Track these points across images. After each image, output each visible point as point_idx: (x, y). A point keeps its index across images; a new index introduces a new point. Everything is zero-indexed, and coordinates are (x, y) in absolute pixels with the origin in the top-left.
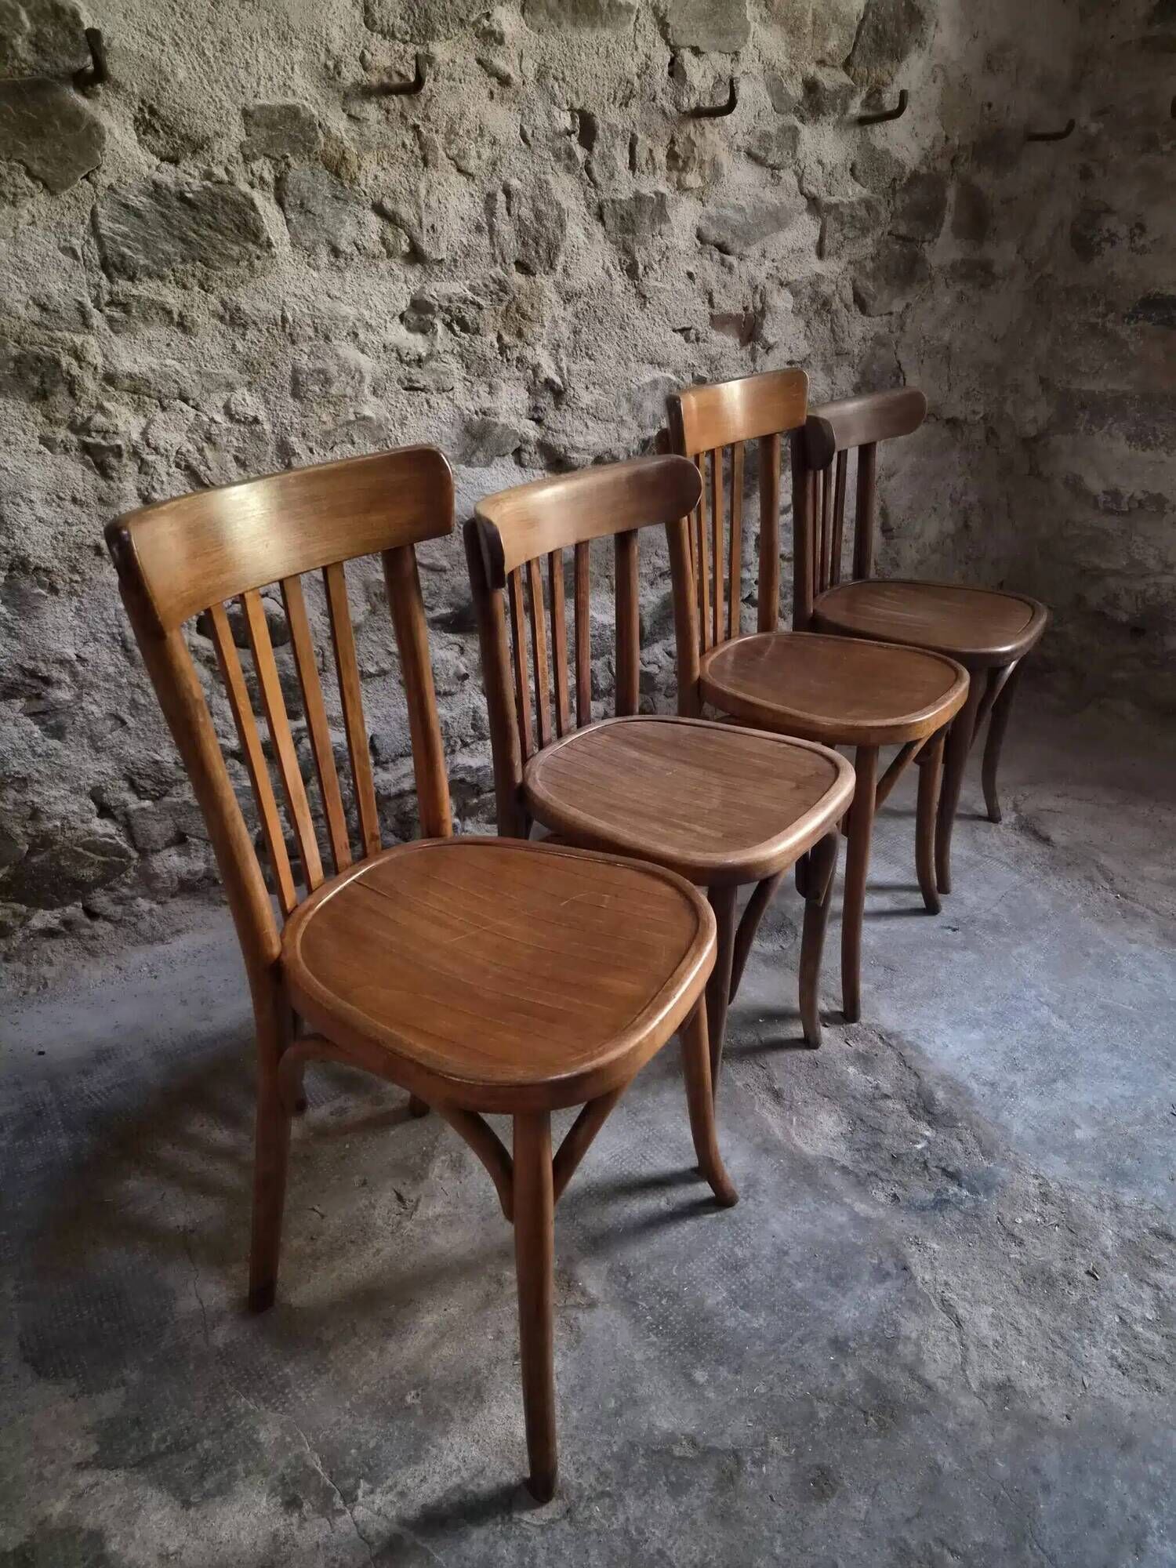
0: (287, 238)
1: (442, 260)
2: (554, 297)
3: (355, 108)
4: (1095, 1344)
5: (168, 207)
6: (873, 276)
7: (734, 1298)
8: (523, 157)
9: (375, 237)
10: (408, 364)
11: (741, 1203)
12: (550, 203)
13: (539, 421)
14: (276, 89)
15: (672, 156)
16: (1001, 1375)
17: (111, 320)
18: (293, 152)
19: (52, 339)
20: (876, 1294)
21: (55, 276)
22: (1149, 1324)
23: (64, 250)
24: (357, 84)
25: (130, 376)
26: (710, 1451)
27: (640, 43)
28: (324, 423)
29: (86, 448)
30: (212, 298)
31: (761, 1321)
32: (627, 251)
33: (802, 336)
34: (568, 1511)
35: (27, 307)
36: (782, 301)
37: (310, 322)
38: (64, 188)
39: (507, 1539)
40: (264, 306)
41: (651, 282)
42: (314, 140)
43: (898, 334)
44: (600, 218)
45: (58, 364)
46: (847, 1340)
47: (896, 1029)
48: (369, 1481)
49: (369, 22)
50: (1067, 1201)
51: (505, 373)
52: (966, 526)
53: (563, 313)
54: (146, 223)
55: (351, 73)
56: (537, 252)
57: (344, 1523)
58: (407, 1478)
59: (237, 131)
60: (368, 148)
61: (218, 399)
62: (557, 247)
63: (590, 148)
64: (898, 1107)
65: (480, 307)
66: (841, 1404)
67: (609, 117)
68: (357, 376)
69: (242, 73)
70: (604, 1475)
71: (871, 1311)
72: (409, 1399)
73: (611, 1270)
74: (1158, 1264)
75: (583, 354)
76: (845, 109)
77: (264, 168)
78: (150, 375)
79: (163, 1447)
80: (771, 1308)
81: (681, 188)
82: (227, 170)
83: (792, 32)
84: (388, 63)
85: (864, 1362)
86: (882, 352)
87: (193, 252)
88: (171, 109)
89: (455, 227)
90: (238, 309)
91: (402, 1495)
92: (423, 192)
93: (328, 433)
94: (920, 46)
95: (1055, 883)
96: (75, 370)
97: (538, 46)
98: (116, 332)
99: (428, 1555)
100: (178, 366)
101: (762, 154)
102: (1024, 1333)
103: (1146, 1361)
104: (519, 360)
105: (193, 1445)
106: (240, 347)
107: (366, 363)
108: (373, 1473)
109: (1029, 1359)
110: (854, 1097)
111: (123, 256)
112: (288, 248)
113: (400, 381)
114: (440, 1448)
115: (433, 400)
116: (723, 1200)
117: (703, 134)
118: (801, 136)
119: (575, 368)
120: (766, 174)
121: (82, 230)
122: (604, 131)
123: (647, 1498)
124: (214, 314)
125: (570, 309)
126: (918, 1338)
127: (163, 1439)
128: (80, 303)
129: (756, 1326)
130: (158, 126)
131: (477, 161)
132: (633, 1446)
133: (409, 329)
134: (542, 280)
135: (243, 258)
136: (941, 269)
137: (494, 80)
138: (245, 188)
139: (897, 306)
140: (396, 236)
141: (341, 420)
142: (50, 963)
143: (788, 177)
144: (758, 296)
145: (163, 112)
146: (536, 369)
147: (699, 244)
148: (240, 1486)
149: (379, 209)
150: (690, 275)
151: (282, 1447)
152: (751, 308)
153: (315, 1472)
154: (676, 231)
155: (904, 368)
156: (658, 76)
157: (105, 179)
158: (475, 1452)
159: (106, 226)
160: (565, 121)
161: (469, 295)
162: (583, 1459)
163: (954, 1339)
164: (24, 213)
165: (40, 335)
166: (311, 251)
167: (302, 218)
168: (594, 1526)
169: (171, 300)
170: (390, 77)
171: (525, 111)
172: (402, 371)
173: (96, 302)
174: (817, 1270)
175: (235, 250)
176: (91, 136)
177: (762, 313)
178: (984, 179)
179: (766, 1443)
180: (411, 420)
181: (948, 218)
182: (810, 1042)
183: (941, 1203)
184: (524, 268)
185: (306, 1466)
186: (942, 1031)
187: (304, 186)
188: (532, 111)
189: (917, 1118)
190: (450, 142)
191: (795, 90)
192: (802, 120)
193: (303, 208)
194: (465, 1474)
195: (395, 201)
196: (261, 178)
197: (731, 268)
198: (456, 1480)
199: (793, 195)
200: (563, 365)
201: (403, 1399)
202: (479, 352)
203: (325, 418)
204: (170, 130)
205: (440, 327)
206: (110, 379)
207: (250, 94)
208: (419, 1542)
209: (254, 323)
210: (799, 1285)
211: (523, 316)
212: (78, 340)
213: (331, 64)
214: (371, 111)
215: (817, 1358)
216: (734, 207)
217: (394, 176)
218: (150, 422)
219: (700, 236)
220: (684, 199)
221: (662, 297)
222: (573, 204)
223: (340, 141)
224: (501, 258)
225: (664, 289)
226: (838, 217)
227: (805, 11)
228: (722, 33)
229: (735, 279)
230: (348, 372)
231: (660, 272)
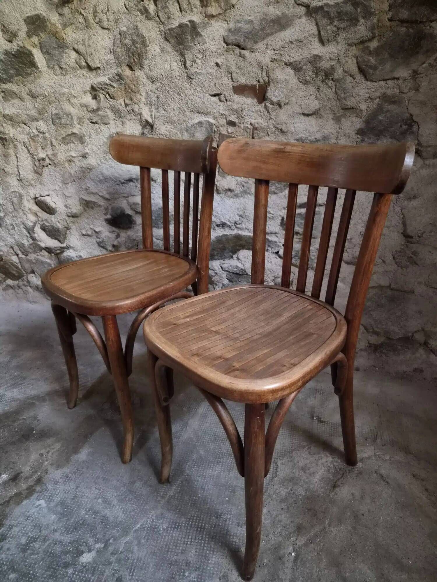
0: (45, 64)
1: (99, 68)
2: (146, 81)
3: (60, 10)
5: (10, 58)
6: (378, 53)
8: (127, 16)
9: (74, 60)
10: (90, 112)
14: (32, 9)
17: (4, 97)
18: (41, 32)
25: (9, 115)
28: (62, 134)
30: (26, 88)
32: (182, 55)
33: (313, 97)
36: (284, 75)
37: (53, 95)
40: (39, 90)
41: (194, 69)
42: (46, 26)
43: (410, 94)
44: (167, 40)
51: (128, 117)
53: (151, 89)
54: (5, 64)
56: (134, 60)
59: (24, 28)
60: (66, 25)
61: (34, 124)
62: (143, 56)
63: (156, 5)
65: (114, 87)
68: (70, 116)
69: (22, 6)
75: (161, 108)
77: (35, 40)
78: (13, 115)
81: (208, 16)
82: (23, 42)
86: (391, 107)
87: (18, 72)
88: (7, 24)
89: (102, 53)
90: (33, 92)
93: (63, 138)
98: (5, 101)
100: (21, 112)
104: (133, 111)
106: (36, 105)
107: (74, 112)
112: (46, 69)
113: (87, 119)
115: (101, 127)
119: (157, 115)
124: (28, 94)
125: (154, 86)
130: (5, 31)
131: (107, 22)
133: (92, 98)
134: (139, 73)
135: (32, 73)
138: (29, 48)
141: (67, 134)
144: (264, 73)
145: (5, 25)
146: (141, 115)
147: (225, 46)
149: (74, 49)
150: (217, 64)
152: (261, 80)
154: (207, 40)
155: (415, 119)
161: (108, 82)
166: (53, 68)
167: (48, 56)
169: (16, 90)
172: (88, 115)
175: (29, 71)
177: (269, 83)
180: (93, 136)
184: (129, 67)
187: (47, 44)
190: (95, 16)
193: (48, 53)
195: (78, 44)
196: (35, 44)
197: (244, 57)
199: (291, 6)
200: (153, 114)
202: (117, 107)
203: (63, 132)
204: (8, 31)
205: (102, 96)
206: (4, 116)
207: (25, 13)
209: (38, 96)
211: (132, 90)
214: (66, 11)
216: (245, 21)
217: (78, 35)
218: (16, 131)
219: (225, 42)
220: (213, 22)
221: (201, 77)
222: (153, 34)
223: (54, 24)
224: (119, 64)
225: (201, 73)
226: (327, 15)
229: (247, 64)
230: (66, 114)
231: (200, 64)
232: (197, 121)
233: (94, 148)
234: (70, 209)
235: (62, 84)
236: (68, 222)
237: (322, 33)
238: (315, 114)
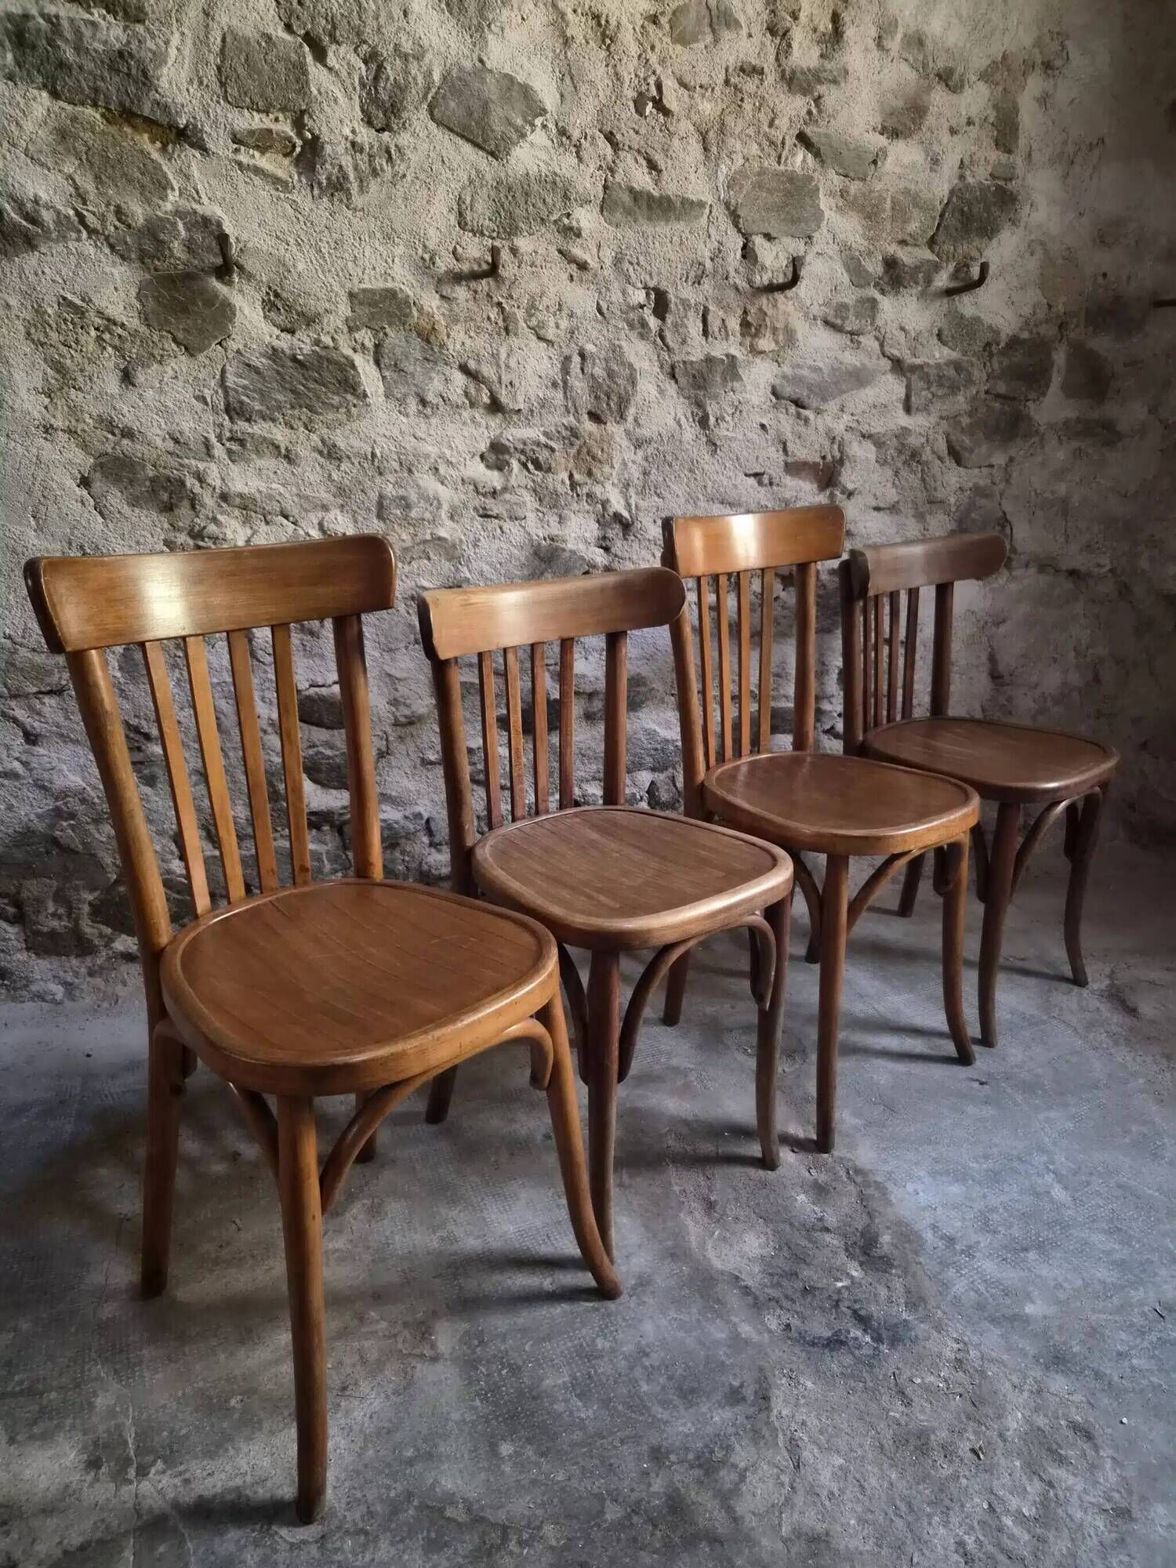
0: (381, 390)
1: (519, 410)
2: (625, 443)
3: (447, 290)
4: (946, 1524)
5: (283, 366)
6: (970, 431)
7: (574, 1383)
8: (598, 327)
9: (459, 391)
10: (484, 495)
11: (624, 1298)
12: (623, 364)
13: (607, 549)
14: (378, 276)
15: (745, 324)
16: (820, 1527)
17: (230, 452)
18: (390, 325)
19: (181, 465)
20: (721, 1417)
21: (188, 416)
22: (1020, 1519)
23: (197, 398)
24: (449, 272)
25: (241, 495)
26: (480, 1520)
27: (712, 231)
28: (403, 541)
30: (314, 437)
31: (590, 1413)
32: (699, 405)
33: (889, 485)
34: (323, 1537)
35: (164, 439)
36: (862, 452)
37: (396, 457)
38: (201, 351)
39: (257, 1546)
40: (356, 443)
41: (722, 432)
42: (409, 315)
43: (1002, 486)
44: (673, 376)
45: (183, 483)
46: (669, 1452)
47: (868, 1167)
48: (165, 1462)
49: (462, 224)
50: (982, 1373)
51: (575, 507)
52: (1097, 680)
53: (633, 457)
54: (264, 378)
55: (446, 262)
56: (608, 404)
57: (127, 1491)
58: (196, 1468)
59: (344, 309)
60: (456, 321)
61: (314, 517)
62: (628, 401)
63: (663, 319)
64: (835, 1242)
65: (553, 450)
66: (633, 1511)
67: (682, 293)
68: (435, 503)
69: (350, 264)
70: (371, 1514)
71: (710, 1430)
72: (233, 1402)
73: (467, 1333)
74: (1062, 1461)
75: (652, 492)
76: (929, 281)
77: (366, 337)
78: (258, 495)
79: (17, 1389)
80: (606, 1403)
81: (755, 351)
82: (333, 338)
83: (870, 218)
84: (478, 255)
85: (677, 1477)
86: (983, 502)
87: (299, 399)
88: (292, 293)
89: (532, 383)
90: (335, 446)
91: (187, 1481)
92: (503, 356)
93: (405, 550)
94: (1014, 223)
95: (1122, 1055)
96: (197, 489)
97: (615, 238)
98: (233, 461)
99: (182, 1542)
100: (282, 490)
101: (839, 322)
102: (868, 1492)
103: (1001, 1558)
104: (589, 495)
105: (41, 1394)
106: (335, 476)
107: (445, 493)
108: (171, 1456)
109: (860, 1520)
110: (791, 1224)
111: (242, 403)
112: (382, 399)
113: (475, 509)
114: (238, 1450)
115: (506, 526)
116: (605, 1291)
117: (775, 306)
118: (880, 306)
119: (642, 504)
120: (845, 339)
121: (213, 383)
122: (676, 304)
123: (401, 1546)
124: (315, 449)
125: (640, 453)
126: (746, 1469)
127: (21, 1382)
128: (206, 438)
129: (583, 1416)
130: (280, 305)
131: (555, 330)
132: (409, 1495)
133: (488, 467)
134: (615, 429)
135: (341, 406)
136: (1051, 426)
137: (574, 266)
138: (349, 352)
139: (999, 459)
140: (478, 390)
141: (418, 539)
142: (124, 984)
143: (869, 342)
144: (836, 447)
145: (284, 295)
146: (605, 504)
147: (774, 400)
148: (60, 1438)
149: (464, 369)
150: (763, 426)
151: (111, 1413)
152: (829, 458)
153: (126, 1443)
154: (748, 388)
155: (1009, 517)
156: (730, 259)
157: (233, 345)
158: (266, 1462)
159: (231, 380)
160: (640, 296)
161: (543, 439)
162: (359, 1495)
163: (785, 1479)
164: (169, 369)
165: (172, 461)
166: (402, 401)
167: (395, 376)
168: (339, 1557)
169: (280, 438)
170: (480, 265)
171: (603, 288)
172: (477, 501)
173: (219, 438)
174: (670, 1378)
175: (336, 400)
176: (226, 312)
177: (841, 462)
178: (1102, 344)
179: (539, 1528)
180: (483, 543)
181: (1056, 380)
182: (767, 1162)
183: (836, 1343)
184: (595, 417)
185: (120, 1435)
186: (920, 1179)
187: (398, 351)
188: (608, 289)
189: (851, 1256)
190: (531, 316)
191: (874, 267)
192: (883, 292)
193: (397, 368)
194: (249, 1479)
195: (479, 362)
196: (363, 344)
197: (806, 420)
198: (239, 1481)
199: (875, 357)
200: (633, 502)
201: (227, 1401)
202: (551, 487)
203: (404, 536)
204: (289, 308)
205: (515, 465)
206: (224, 497)
207: (356, 281)
208: (180, 1526)
209: (349, 457)
210: (645, 1387)
211: (594, 458)
212: (201, 466)
213: (427, 256)
214: (461, 293)
215: (629, 1461)
216: (810, 367)
217: (480, 343)
218: (255, 533)
219: (774, 393)
220: (758, 360)
221: (733, 445)
222: (646, 365)
223: (431, 316)
224: (572, 408)
225: (735, 438)
227: (883, 199)
228: (794, 221)
229: (811, 431)
230: (427, 499)
231: (732, 423)
233: (486, 568)
234: (408, 706)
235: (419, 434)
236: (391, 738)
237: (911, 399)
238: (893, 509)
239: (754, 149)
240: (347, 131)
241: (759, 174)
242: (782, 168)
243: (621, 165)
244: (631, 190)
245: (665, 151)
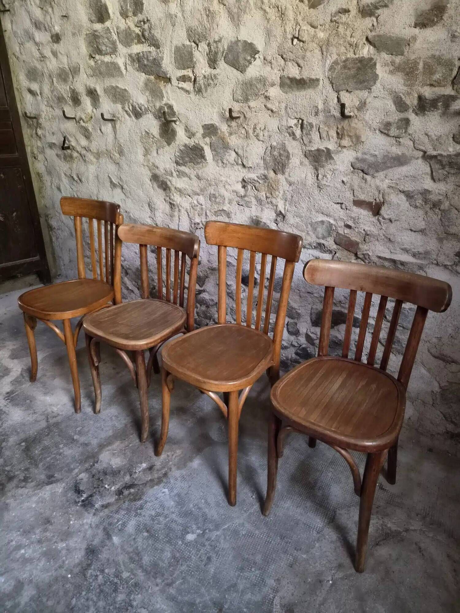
0: (211, 158)
1: (250, 167)
2: (285, 183)
3: (229, 123)
5: (187, 149)
8: (279, 135)
9: (234, 159)
10: (239, 197)
13: (277, 224)
14: (209, 120)
15: (338, 134)
17: (177, 175)
18: (213, 136)
21: (168, 164)
23: (170, 158)
25: (179, 188)
27: (324, 91)
28: (215, 209)
29: (170, 203)
30: (195, 172)
32: (317, 169)
35: (163, 170)
36: (398, 199)
37: (214, 181)
38: (170, 144)
40: (204, 175)
41: (324, 182)
42: (217, 133)
44: (306, 157)
45: (167, 183)
46: (28, 471)
49: (234, 99)
51: (267, 206)
53: (288, 189)
54: (183, 153)
56: (278, 167)
59: (201, 131)
60: (232, 134)
61: (196, 197)
62: (286, 166)
63: (302, 132)
65: (260, 183)
67: (309, 120)
68: (224, 197)
69: (203, 116)
71: (37, 476)
75: (294, 205)
76: (447, 107)
77: (207, 140)
78: (182, 188)
80: (41, 454)
81: (341, 146)
82: (199, 141)
83: (408, 75)
84: (239, 109)
85: (20, 475)
87: (191, 160)
88: (189, 126)
89: (255, 157)
90: (199, 175)
92: (245, 147)
93: (215, 212)
96: (170, 185)
97: (285, 98)
98: (177, 178)
100: (188, 187)
101: (386, 132)
104: (271, 202)
106: (200, 185)
107: (227, 195)
111: (178, 160)
112: (211, 161)
113: (236, 202)
115: (245, 209)
117: (350, 125)
118: (412, 122)
119: (290, 209)
120: (392, 140)
121: (173, 154)
122: (307, 125)
124: (195, 176)
125: (291, 188)
126: (26, 487)
128: (171, 170)
129: (36, 452)
130: (187, 130)
131: (263, 137)
133: (241, 187)
134: (280, 176)
135: (201, 163)
137: (270, 111)
138: (202, 145)
141: (218, 209)
143: (406, 142)
144: (381, 196)
146: (277, 207)
147: (352, 169)
149: (235, 151)
150: (343, 182)
152: (378, 200)
154: (337, 163)
156: (332, 103)
157: (177, 143)
159: (176, 153)
160: (292, 122)
161: (256, 178)
164: (165, 150)
165: (165, 177)
166: (217, 162)
167: (215, 153)
169: (187, 172)
171: (280, 119)
172: (237, 199)
173: (174, 170)
174: (53, 462)
175: (199, 161)
177: (383, 203)
180: (238, 214)
183: (79, 492)
184: (274, 172)
187: (216, 144)
188: (282, 120)
189: (121, 485)
190: (254, 131)
191: (412, 101)
192: (415, 114)
193: (216, 150)
195: (239, 148)
196: (207, 143)
197: (366, 180)
199: (410, 150)
200: (286, 208)
202: (260, 197)
203: (215, 207)
204: (189, 131)
205: (249, 187)
206: (175, 188)
207: (204, 121)
209: (202, 179)
211: (273, 188)
212: (171, 178)
213: (223, 112)
214: (234, 124)
216: (371, 154)
217: (239, 142)
218: (182, 200)
219: (352, 166)
220: (345, 150)
221: (328, 189)
222: (296, 151)
223: (224, 132)
224: (266, 168)
225: (329, 186)
226: (440, 162)
227: (416, 63)
228: (361, 82)
229: (367, 186)
230: (221, 196)
231: (330, 179)
232: (320, 220)
235: (221, 174)
237: (434, 174)
238: (421, 231)
239: (343, 49)
240: (203, 72)
241: (344, 61)
242: (357, 56)
243: (286, 68)
244: (289, 78)
245: (303, 58)
